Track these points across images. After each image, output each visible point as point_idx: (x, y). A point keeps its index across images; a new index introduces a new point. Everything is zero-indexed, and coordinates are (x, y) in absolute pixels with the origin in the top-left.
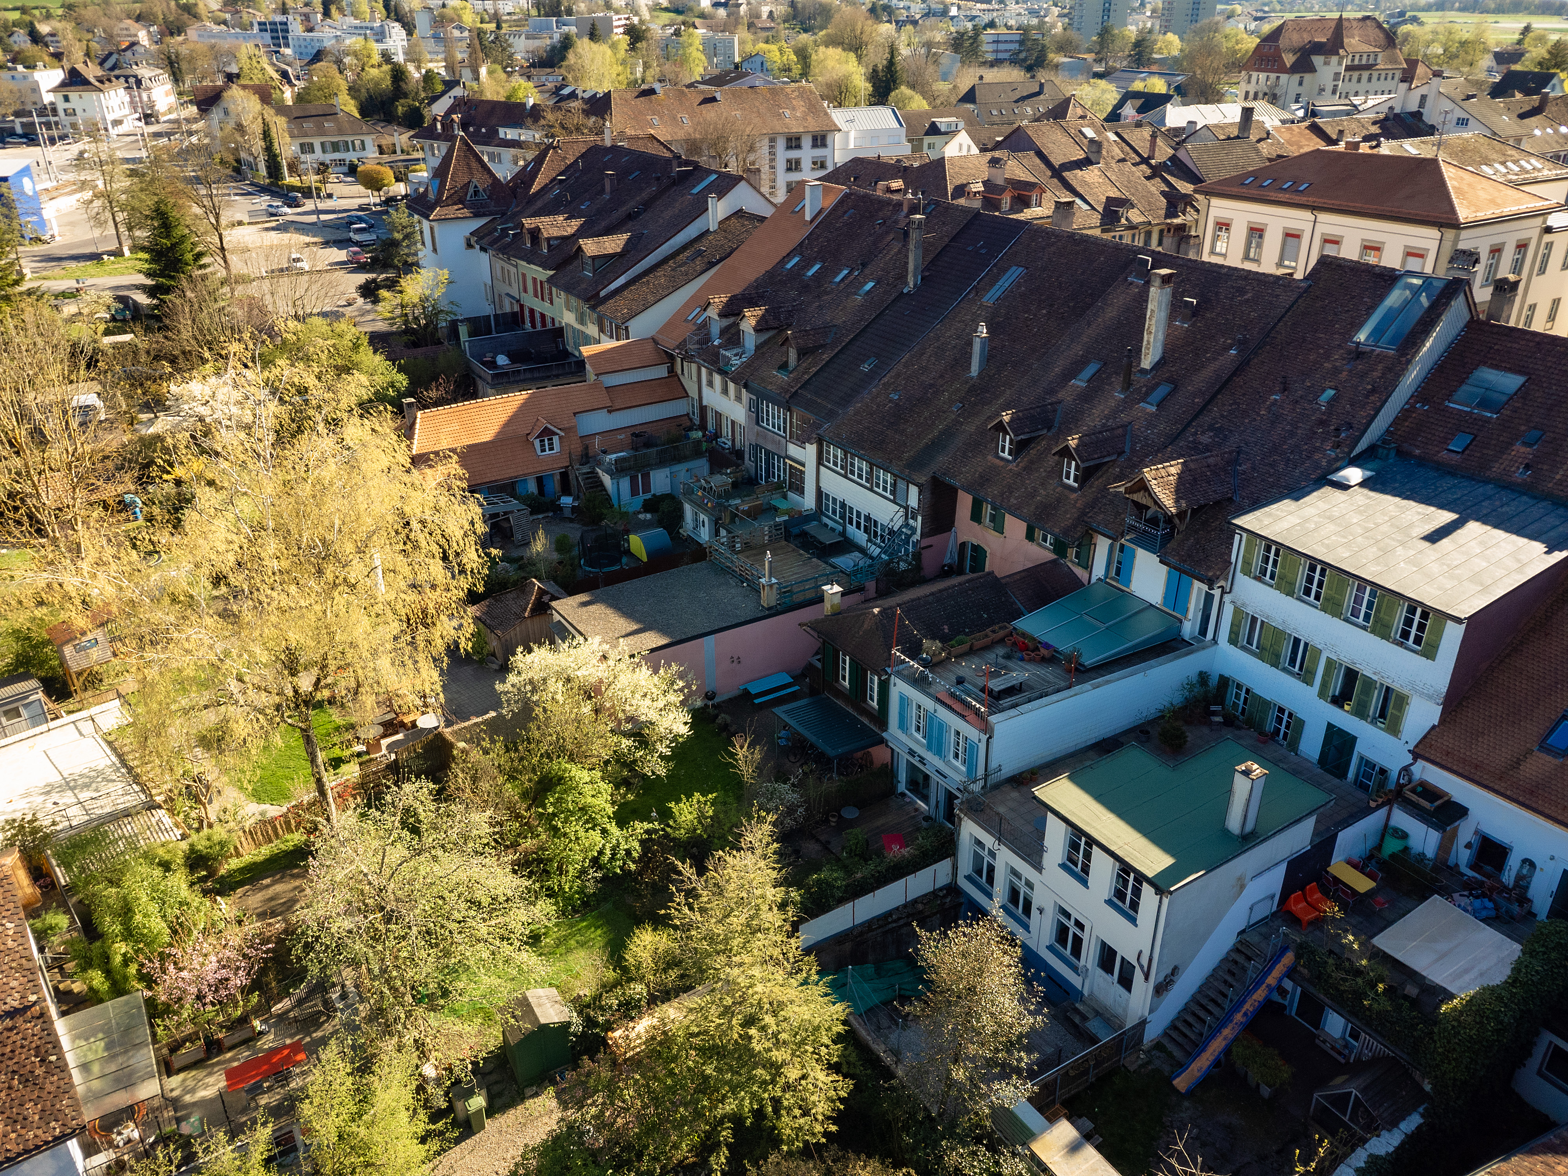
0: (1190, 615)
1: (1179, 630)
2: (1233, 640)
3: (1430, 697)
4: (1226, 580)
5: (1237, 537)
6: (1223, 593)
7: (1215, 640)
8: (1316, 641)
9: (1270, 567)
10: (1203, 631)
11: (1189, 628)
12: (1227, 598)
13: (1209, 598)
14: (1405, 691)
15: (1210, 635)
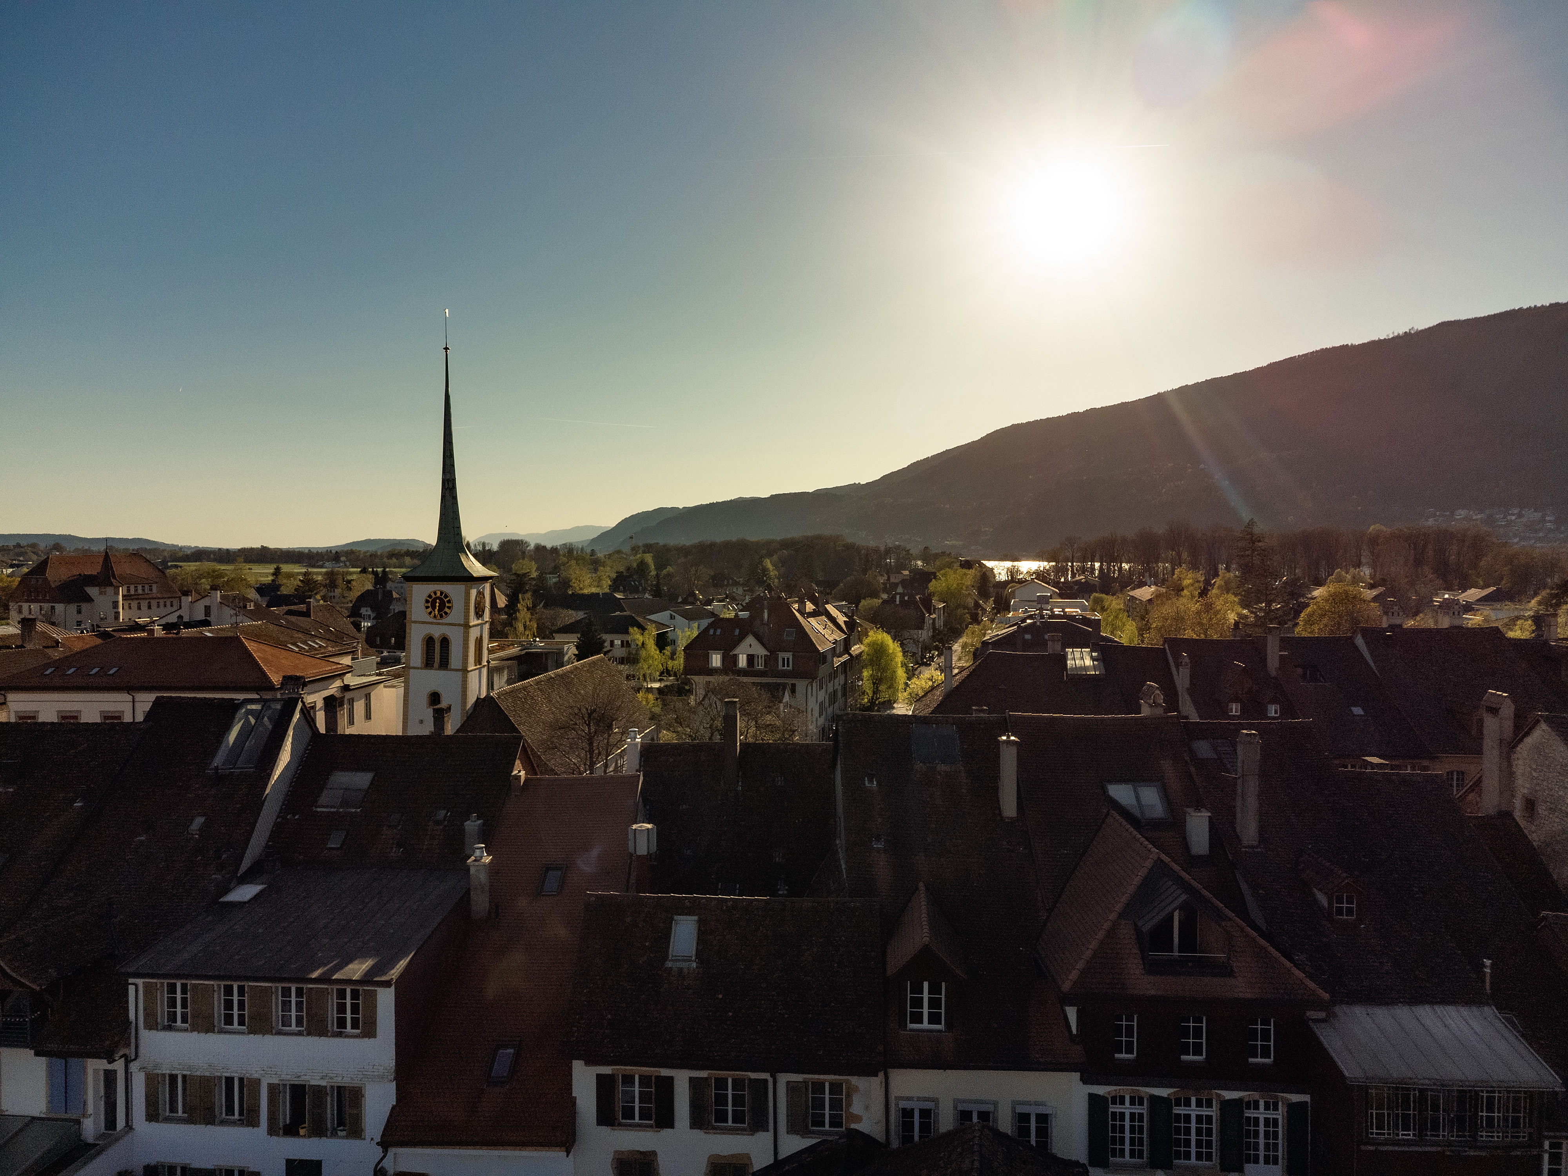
0: (90, 1109)
1: (78, 1133)
2: (152, 1116)
3: (382, 1077)
4: (129, 1045)
5: (132, 989)
6: (128, 1061)
7: (129, 1126)
8: (253, 1071)
9: (179, 1010)
10: (111, 1123)
11: (91, 1127)
12: (134, 1067)
13: (110, 1078)
14: (356, 1083)
15: (121, 1123)
